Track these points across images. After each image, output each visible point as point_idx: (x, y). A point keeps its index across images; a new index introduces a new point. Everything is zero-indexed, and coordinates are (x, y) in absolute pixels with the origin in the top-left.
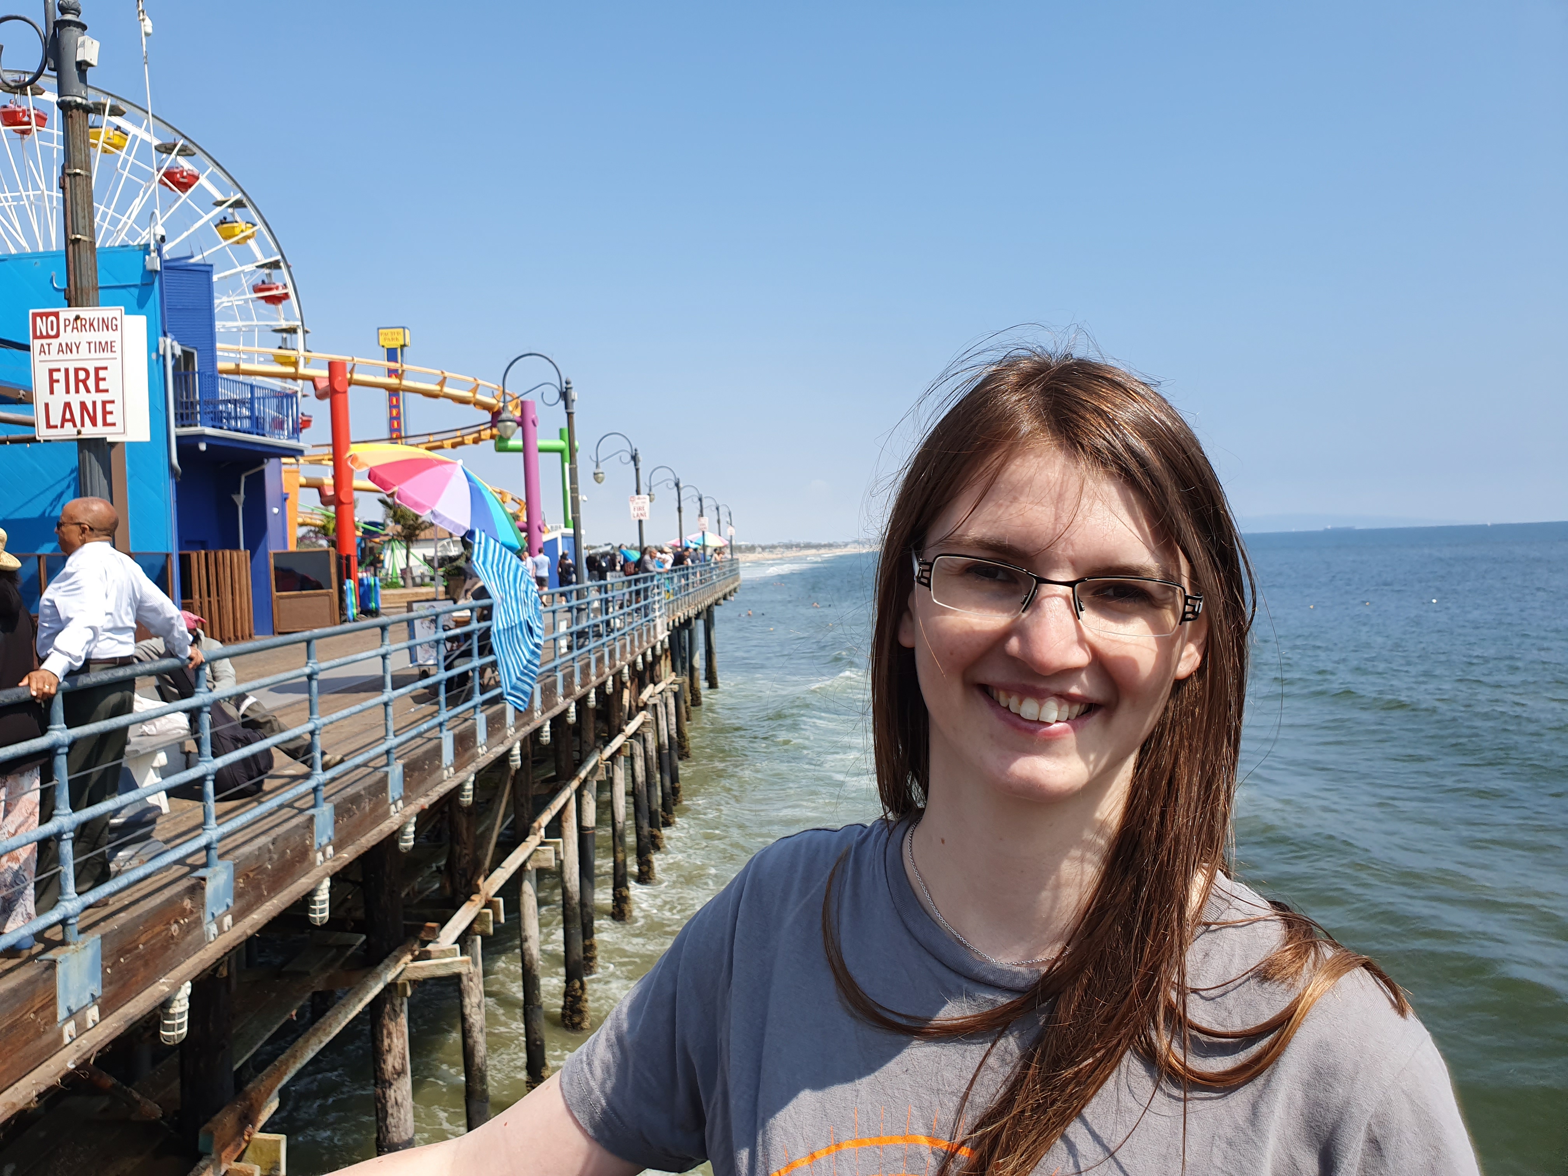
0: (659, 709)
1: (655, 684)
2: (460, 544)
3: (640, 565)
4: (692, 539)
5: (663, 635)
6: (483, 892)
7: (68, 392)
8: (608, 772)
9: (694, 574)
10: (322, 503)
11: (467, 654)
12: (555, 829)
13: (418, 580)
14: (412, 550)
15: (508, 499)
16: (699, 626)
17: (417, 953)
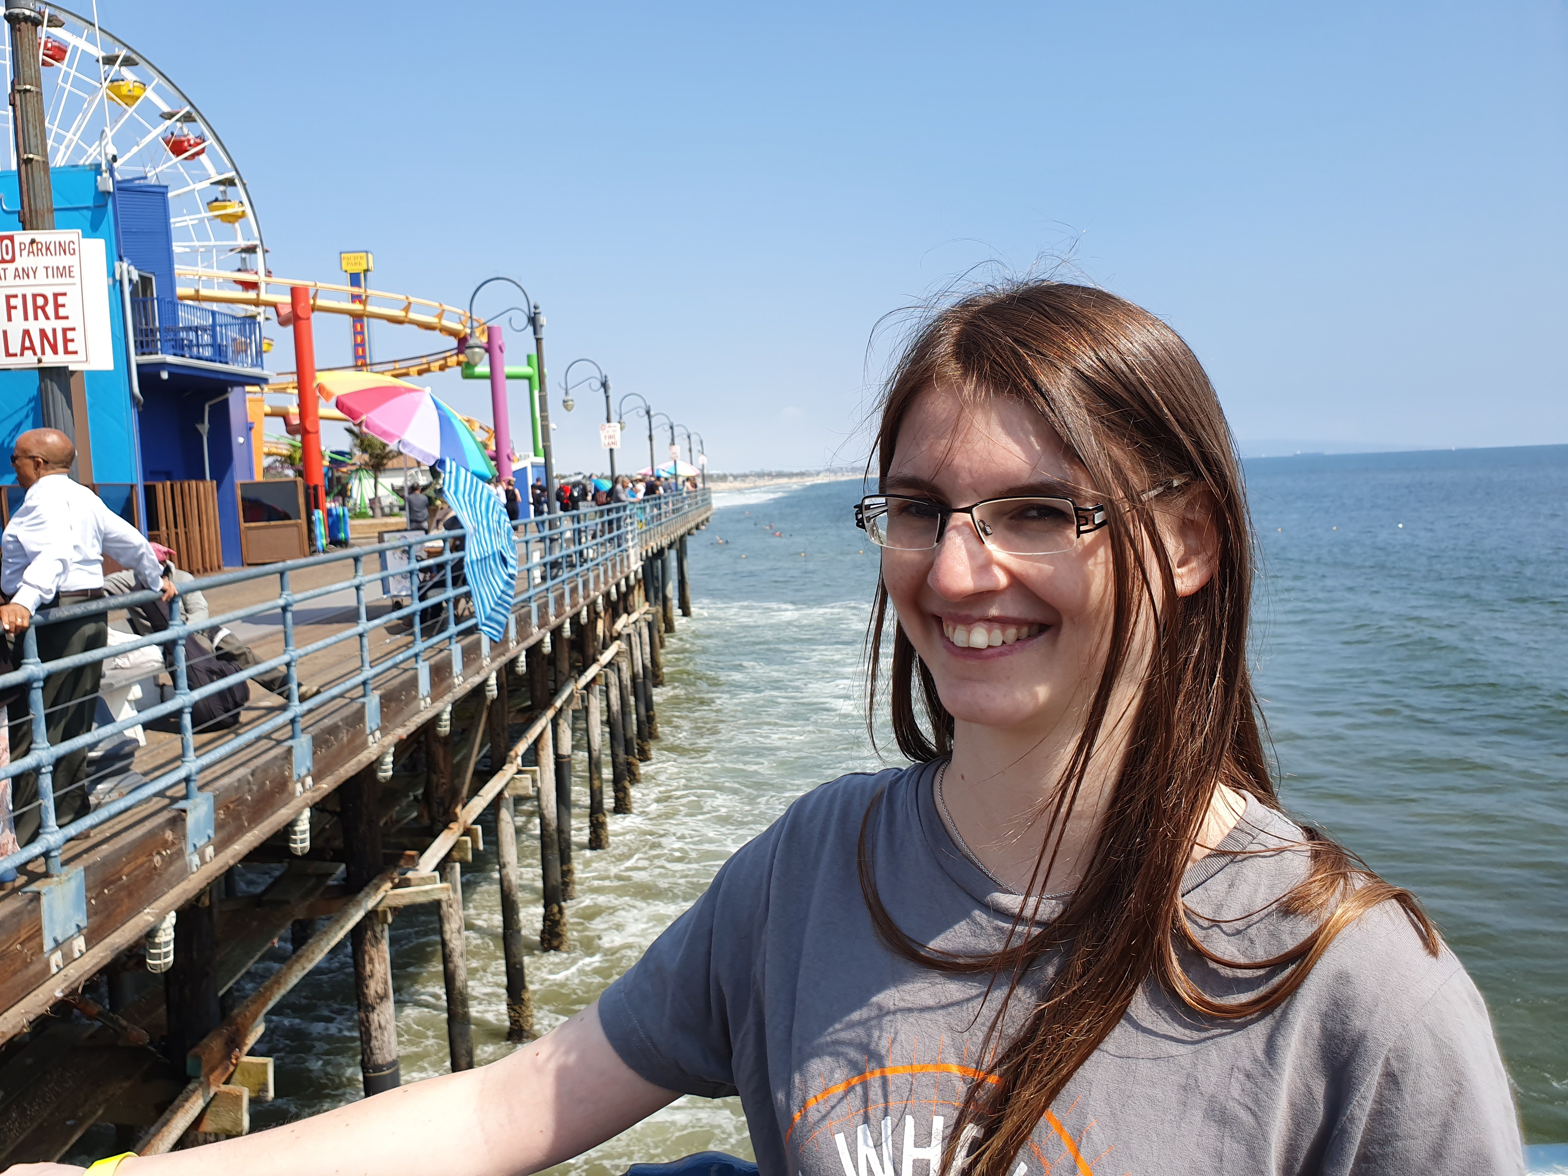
0: (633, 638)
1: (629, 614)
2: (429, 474)
3: (612, 494)
4: (664, 469)
5: (636, 565)
6: (461, 820)
7: (26, 318)
8: (583, 701)
9: (667, 503)
10: (288, 432)
11: (441, 584)
12: (532, 757)
13: (387, 510)
14: (380, 480)
15: (476, 426)
16: (672, 555)
17: (397, 881)
